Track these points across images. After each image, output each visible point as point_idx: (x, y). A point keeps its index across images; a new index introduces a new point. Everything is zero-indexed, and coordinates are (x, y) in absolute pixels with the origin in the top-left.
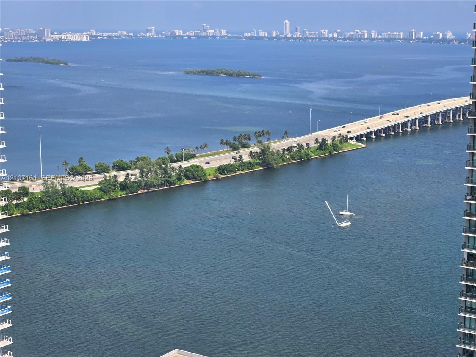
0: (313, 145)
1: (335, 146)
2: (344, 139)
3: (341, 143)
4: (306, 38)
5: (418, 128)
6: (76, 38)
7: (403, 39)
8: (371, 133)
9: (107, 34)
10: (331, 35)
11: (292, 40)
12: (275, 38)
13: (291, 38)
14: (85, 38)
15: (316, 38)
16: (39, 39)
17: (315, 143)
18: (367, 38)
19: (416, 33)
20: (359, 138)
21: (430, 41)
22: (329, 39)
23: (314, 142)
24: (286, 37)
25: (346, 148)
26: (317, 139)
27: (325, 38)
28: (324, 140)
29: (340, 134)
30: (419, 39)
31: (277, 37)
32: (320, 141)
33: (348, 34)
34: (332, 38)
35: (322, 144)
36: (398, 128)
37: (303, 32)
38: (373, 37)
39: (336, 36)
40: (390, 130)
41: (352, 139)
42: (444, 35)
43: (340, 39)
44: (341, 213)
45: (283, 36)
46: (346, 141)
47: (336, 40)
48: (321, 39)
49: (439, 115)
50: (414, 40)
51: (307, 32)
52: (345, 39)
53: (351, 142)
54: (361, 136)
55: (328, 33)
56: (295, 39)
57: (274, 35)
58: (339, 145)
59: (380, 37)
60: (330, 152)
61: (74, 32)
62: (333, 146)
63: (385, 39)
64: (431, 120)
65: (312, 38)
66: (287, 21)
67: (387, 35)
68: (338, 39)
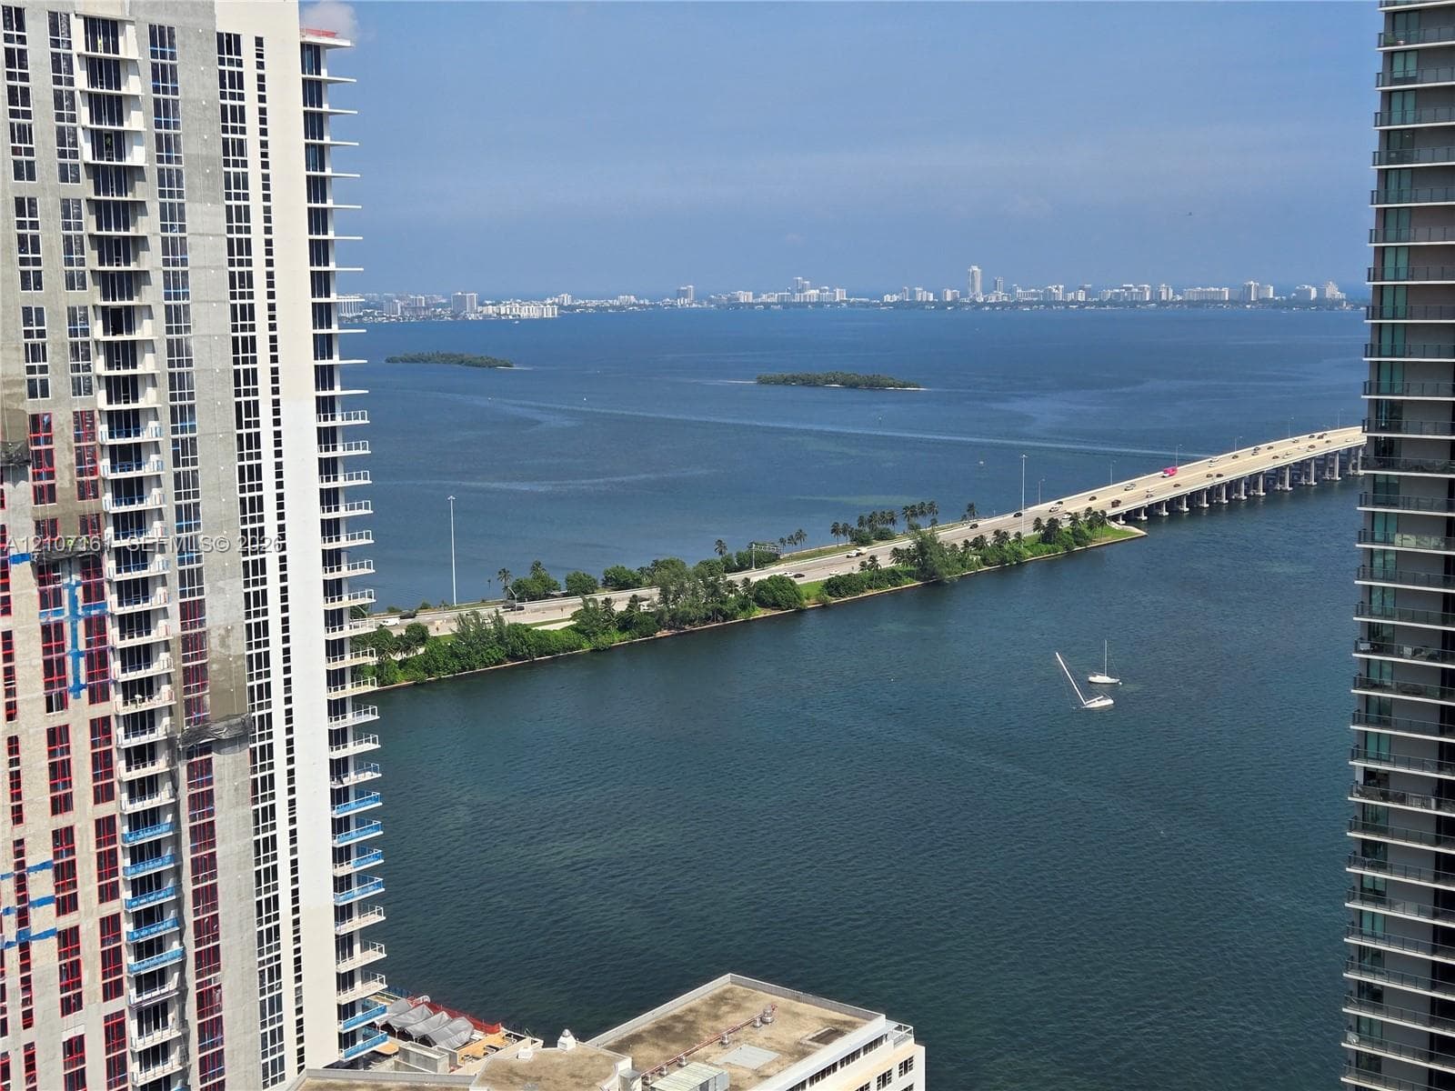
0: (1028, 532)
1: (1077, 535)
2: (1097, 519)
3: (1091, 527)
4: (1017, 303)
5: (1262, 494)
6: (529, 311)
7: (1230, 301)
8: (1158, 505)
9: (595, 303)
10: (1071, 296)
11: (987, 308)
12: (950, 304)
13: (984, 304)
14: (550, 312)
15: (1038, 303)
16: (455, 316)
17: (1035, 530)
18: (1151, 301)
19: (1258, 289)
20: (1131, 517)
21: (1289, 304)
22: (1066, 304)
23: (1031, 526)
24: (974, 302)
25: (1101, 539)
26: (1038, 521)
27: (1058, 303)
28: (1053, 523)
29: (1089, 509)
30: (1265, 301)
31: (954, 303)
32: (1045, 523)
33: (1109, 294)
34: (1073, 302)
35: (1049, 532)
36: (1220, 495)
37: (1010, 291)
38: (1164, 297)
39: (1081, 297)
40: (1201, 499)
41: (1115, 518)
42: (1321, 292)
43: (1091, 304)
44: (1092, 679)
45: (966, 300)
46: (1103, 524)
47: (1082, 305)
48: (1048, 304)
49: (1309, 465)
50: (1254, 303)
51: (1019, 291)
52: (1101, 304)
53: (1114, 525)
54: (1137, 511)
55: (1066, 291)
56: (993, 305)
57: (949, 299)
58: (1088, 532)
59: (1179, 298)
60: (1067, 548)
61: (527, 299)
62: (1074, 534)
63: (1189, 302)
64: (1292, 475)
65: (1029, 304)
66: (975, 268)
67: (1193, 293)
68: (1086, 303)
